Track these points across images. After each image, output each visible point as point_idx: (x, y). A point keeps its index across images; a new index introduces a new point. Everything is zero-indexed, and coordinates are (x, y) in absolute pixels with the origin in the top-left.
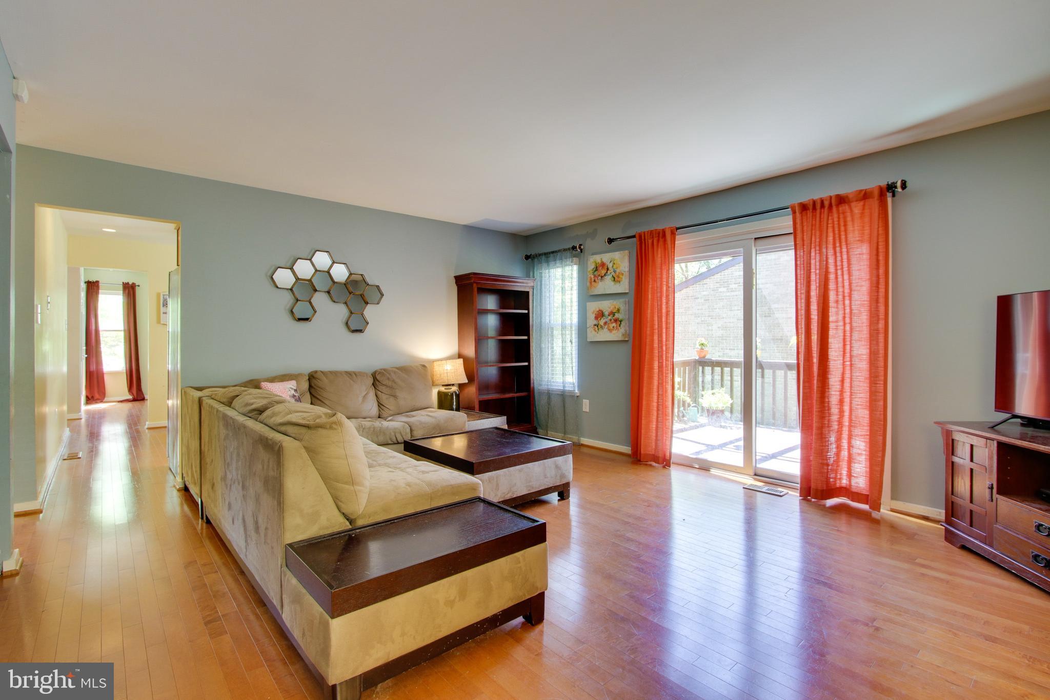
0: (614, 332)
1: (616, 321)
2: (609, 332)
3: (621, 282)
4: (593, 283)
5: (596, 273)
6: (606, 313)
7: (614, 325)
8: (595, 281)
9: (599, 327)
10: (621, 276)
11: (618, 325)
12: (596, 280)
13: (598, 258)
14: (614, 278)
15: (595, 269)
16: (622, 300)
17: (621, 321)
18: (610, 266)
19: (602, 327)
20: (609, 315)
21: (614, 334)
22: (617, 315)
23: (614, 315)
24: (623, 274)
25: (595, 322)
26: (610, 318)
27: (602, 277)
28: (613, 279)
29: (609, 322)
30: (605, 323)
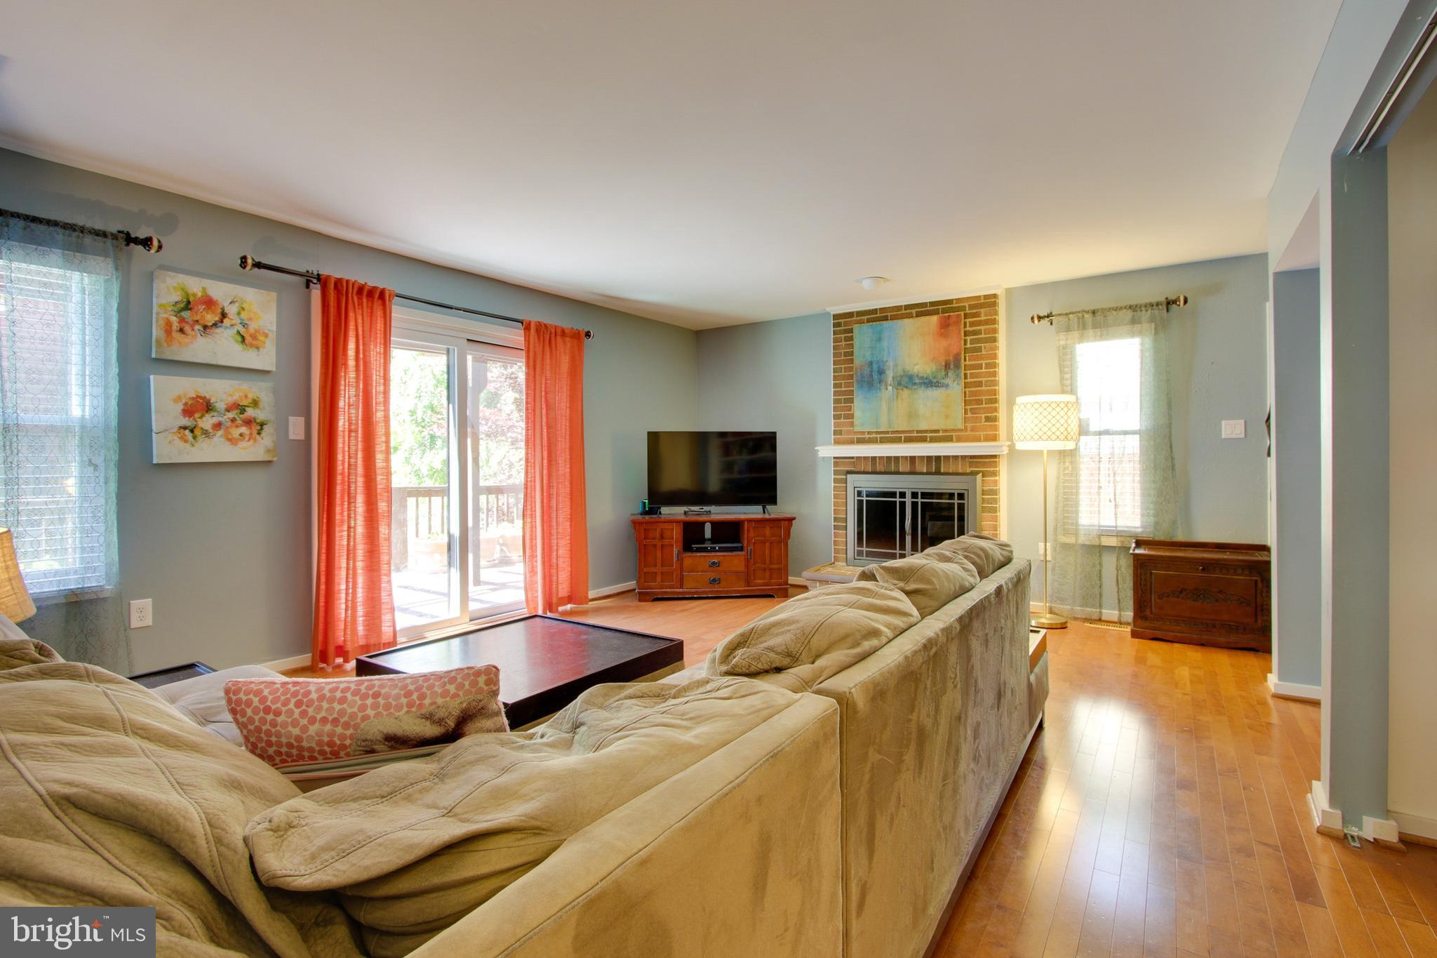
0: (244, 444)
1: (248, 422)
2: (228, 443)
3: (261, 349)
4: (176, 335)
5: (186, 314)
6: (221, 406)
7: (244, 430)
8: (181, 330)
9: (197, 432)
10: (262, 338)
11: (255, 432)
12: (187, 328)
13: (196, 286)
14: (243, 337)
15: (182, 305)
16: (264, 385)
17: (262, 425)
18: (232, 310)
19: (205, 433)
20: (228, 410)
21: (244, 448)
22: (250, 412)
23: (243, 411)
24: (266, 336)
25: (186, 421)
26: (230, 415)
27: (205, 327)
28: (240, 339)
29: (229, 424)
30: (218, 426)
